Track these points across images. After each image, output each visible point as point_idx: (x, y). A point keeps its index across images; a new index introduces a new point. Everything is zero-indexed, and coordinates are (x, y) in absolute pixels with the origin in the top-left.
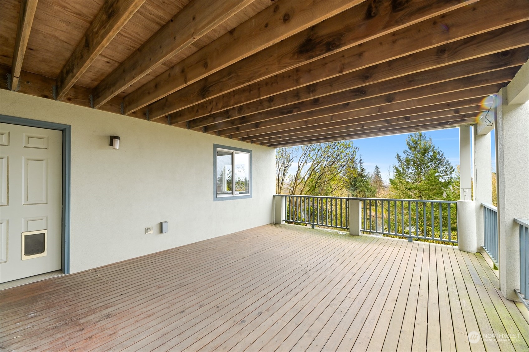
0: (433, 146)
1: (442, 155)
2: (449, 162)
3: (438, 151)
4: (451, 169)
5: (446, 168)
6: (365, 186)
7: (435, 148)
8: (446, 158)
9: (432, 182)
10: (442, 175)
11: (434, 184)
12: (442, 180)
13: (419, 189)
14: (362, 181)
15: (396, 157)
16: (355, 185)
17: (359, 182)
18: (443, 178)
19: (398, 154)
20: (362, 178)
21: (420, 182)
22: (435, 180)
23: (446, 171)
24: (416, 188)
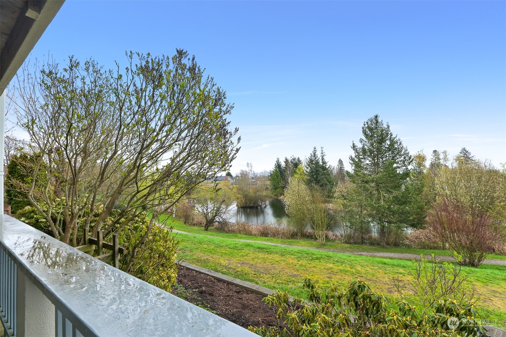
0: (390, 134)
1: (400, 144)
2: (407, 152)
3: (395, 140)
4: (409, 159)
5: (404, 158)
6: (327, 179)
7: (393, 136)
8: (405, 146)
9: (389, 174)
10: (400, 165)
11: (392, 175)
12: (400, 171)
13: (376, 182)
14: (324, 174)
15: (352, 146)
16: (317, 179)
17: (321, 175)
18: (401, 169)
19: (354, 144)
20: (323, 171)
21: (377, 174)
22: (393, 172)
23: (405, 162)
24: (373, 181)
